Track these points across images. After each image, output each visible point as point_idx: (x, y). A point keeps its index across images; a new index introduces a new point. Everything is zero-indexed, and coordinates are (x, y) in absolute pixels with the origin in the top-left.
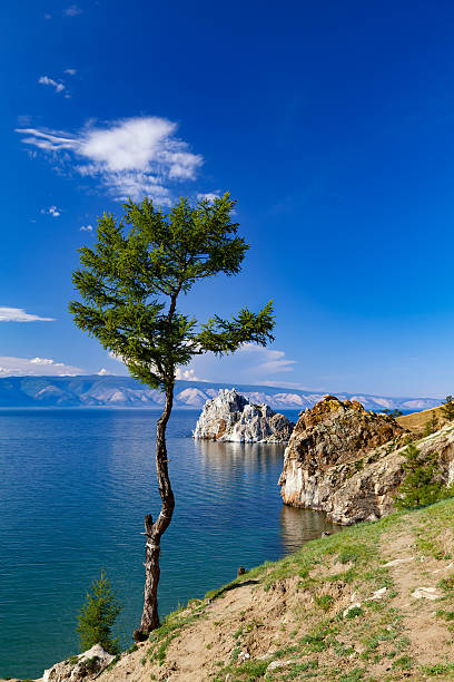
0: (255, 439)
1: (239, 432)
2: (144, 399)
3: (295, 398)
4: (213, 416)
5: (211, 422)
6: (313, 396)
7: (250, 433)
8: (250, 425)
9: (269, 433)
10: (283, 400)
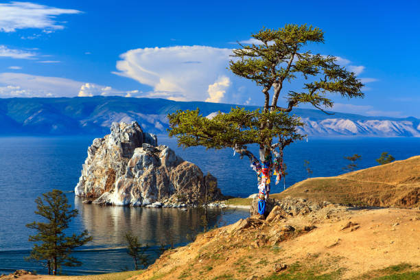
0: (146, 201)
1: (122, 191)
2: (158, 125)
3: (349, 124)
4: (100, 163)
5: (97, 173)
6: (372, 122)
7: (138, 191)
8: (140, 179)
9: (169, 191)
10: (332, 126)
